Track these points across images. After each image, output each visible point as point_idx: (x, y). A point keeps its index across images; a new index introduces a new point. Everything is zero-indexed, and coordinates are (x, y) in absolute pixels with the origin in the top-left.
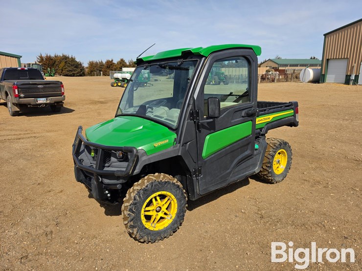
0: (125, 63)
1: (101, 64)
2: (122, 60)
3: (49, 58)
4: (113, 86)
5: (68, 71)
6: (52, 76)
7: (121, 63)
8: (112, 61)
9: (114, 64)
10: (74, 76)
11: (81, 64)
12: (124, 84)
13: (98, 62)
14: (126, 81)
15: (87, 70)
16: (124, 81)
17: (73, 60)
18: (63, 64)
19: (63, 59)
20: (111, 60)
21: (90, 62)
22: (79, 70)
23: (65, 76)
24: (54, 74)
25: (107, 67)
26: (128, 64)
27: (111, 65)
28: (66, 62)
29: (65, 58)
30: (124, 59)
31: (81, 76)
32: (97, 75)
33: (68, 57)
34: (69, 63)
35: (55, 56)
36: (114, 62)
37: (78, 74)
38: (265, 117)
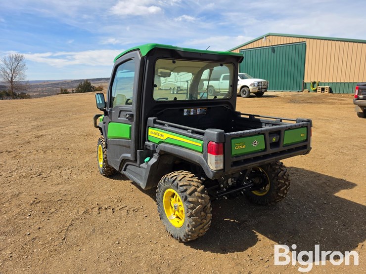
38: (159, 132)
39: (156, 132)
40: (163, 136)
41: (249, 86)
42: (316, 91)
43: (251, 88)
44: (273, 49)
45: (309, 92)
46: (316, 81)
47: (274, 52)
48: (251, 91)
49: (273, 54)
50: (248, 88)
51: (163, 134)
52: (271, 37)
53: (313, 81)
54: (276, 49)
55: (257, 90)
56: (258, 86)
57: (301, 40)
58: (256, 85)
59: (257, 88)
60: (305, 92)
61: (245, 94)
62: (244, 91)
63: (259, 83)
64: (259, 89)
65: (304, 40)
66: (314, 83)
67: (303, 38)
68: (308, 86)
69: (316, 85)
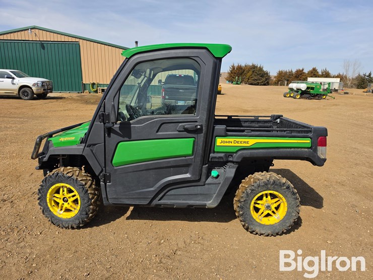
0: (318, 72)
1: (291, 73)
2: (314, 70)
3: (240, 68)
4: (285, 97)
5: (253, 80)
6: (238, 84)
7: (312, 73)
8: (303, 70)
9: (304, 73)
10: (258, 85)
11: (267, 74)
12: (297, 95)
13: (288, 71)
14: (300, 92)
15: (274, 79)
16: (298, 92)
17: (261, 69)
18: (251, 73)
19: (251, 69)
20: (301, 69)
21: (280, 71)
22: (264, 79)
23: (250, 84)
24: (241, 82)
25: (296, 77)
26: (320, 73)
27: (301, 74)
28: (253, 72)
29: (254, 67)
30: (317, 68)
31: (265, 85)
32: (281, 85)
33: (257, 67)
34: (256, 73)
35: (246, 66)
36: (304, 71)
37: (262, 84)
38: (237, 140)
39: (231, 140)
40: (247, 142)
41: (31, 86)
42: (96, 92)
43: (34, 88)
44: (42, 45)
45: (90, 93)
46: (95, 82)
47: (43, 48)
48: (35, 92)
49: (42, 50)
50: (31, 88)
51: (246, 140)
52: (37, 30)
53: (92, 82)
54: (45, 45)
55: (42, 91)
56: (43, 86)
57: (74, 40)
58: (40, 85)
59: (42, 89)
60: (86, 93)
61: (27, 96)
62: (25, 92)
63: (43, 82)
64: (44, 90)
65: (77, 40)
66: (93, 84)
67: (76, 38)
68: (87, 87)
69: (95, 86)
